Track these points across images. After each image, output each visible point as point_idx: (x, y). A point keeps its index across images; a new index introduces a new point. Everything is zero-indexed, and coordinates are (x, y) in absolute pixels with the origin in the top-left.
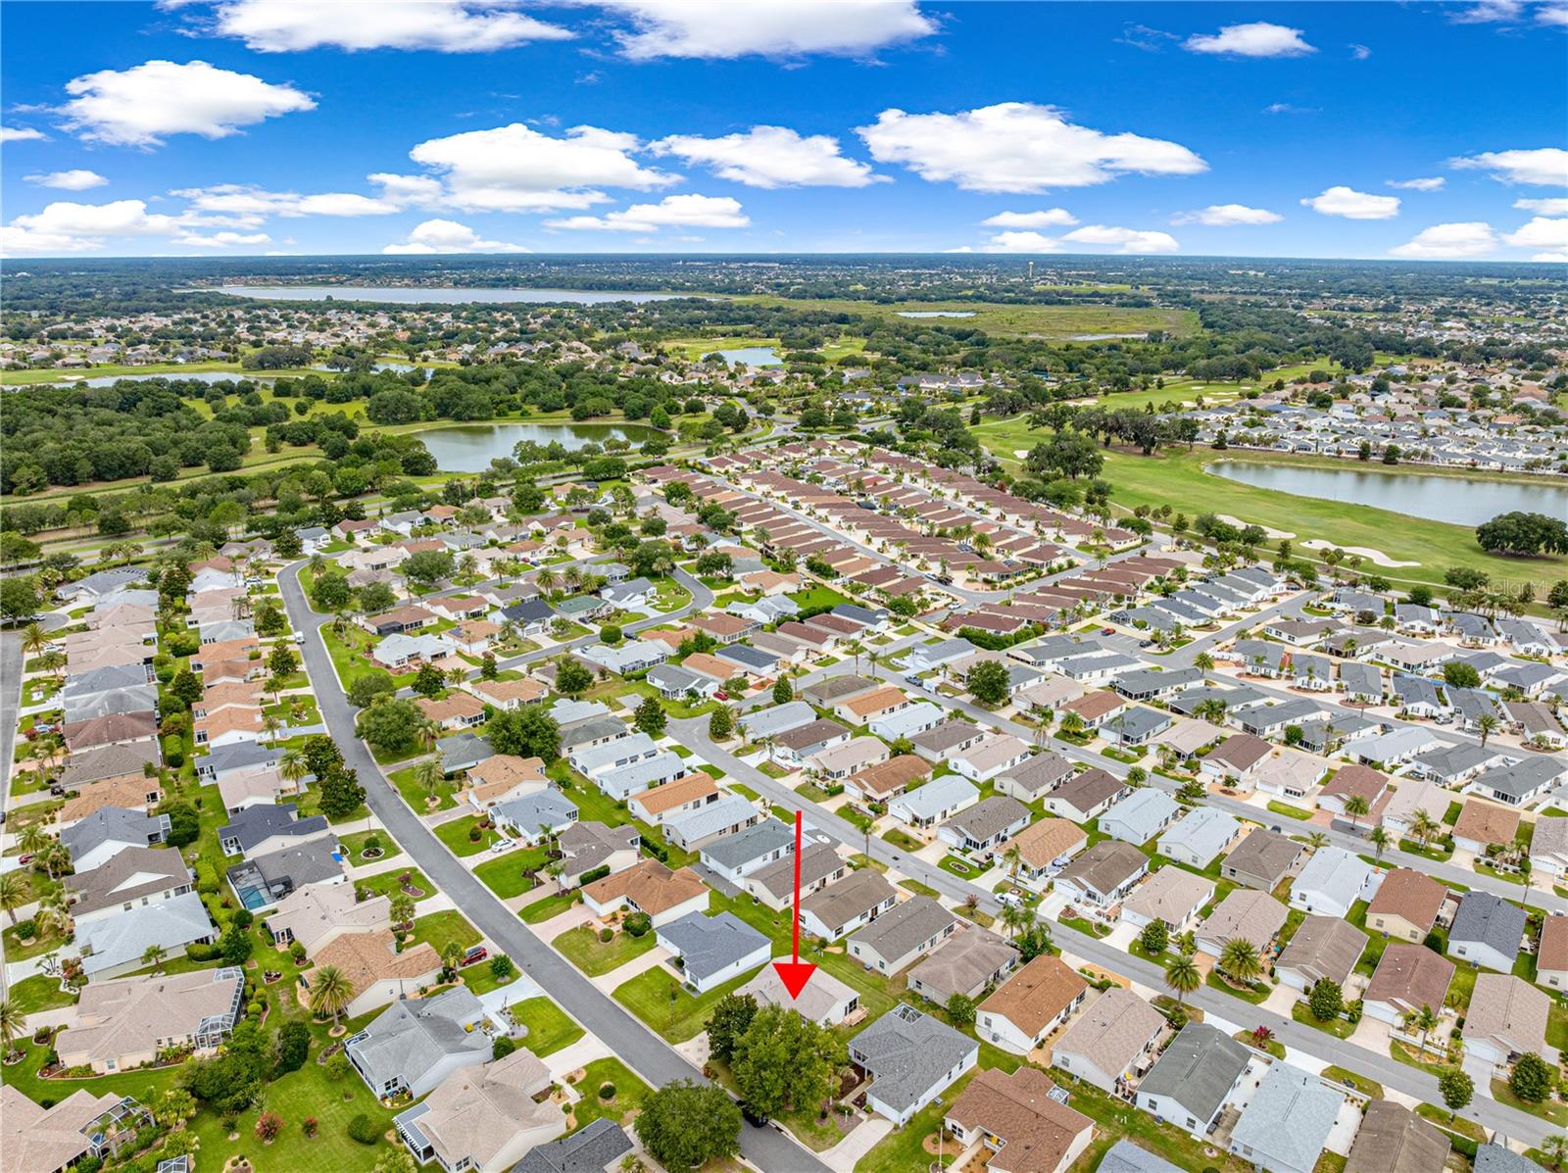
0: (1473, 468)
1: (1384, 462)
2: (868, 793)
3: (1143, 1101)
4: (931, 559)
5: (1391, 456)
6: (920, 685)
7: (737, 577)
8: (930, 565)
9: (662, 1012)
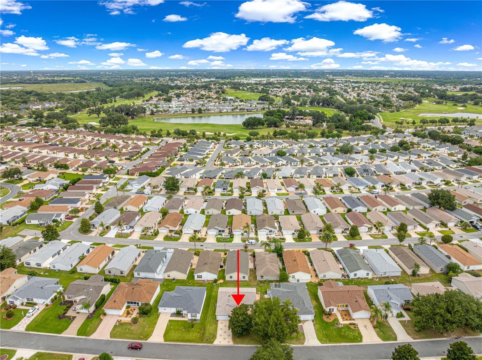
0: (221, 112)
1: (199, 113)
2: (170, 229)
3: (352, 276)
4: (100, 156)
5: (200, 111)
6: (143, 193)
7: (24, 177)
8: (100, 158)
9: (193, 334)
